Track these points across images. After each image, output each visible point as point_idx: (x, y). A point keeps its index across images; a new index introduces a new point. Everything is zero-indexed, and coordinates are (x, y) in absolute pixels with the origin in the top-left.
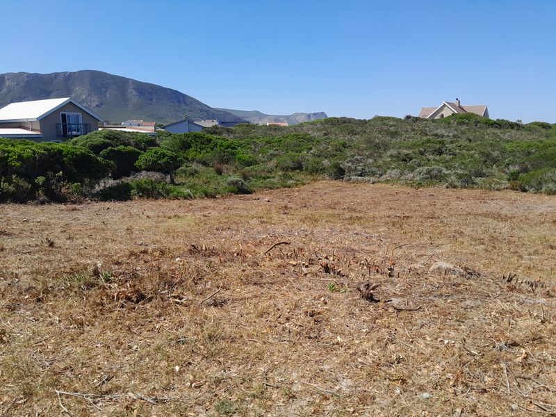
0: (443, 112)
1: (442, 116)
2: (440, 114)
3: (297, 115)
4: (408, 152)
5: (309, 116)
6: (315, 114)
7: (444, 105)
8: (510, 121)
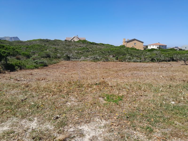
0: (74, 39)
1: (74, 40)
2: (73, 40)
3: (6, 37)
4: (81, 52)
5: (11, 38)
6: (13, 37)
7: (74, 37)
8: (96, 43)
